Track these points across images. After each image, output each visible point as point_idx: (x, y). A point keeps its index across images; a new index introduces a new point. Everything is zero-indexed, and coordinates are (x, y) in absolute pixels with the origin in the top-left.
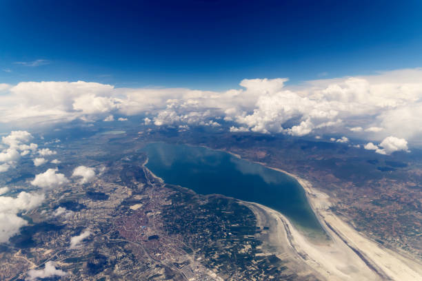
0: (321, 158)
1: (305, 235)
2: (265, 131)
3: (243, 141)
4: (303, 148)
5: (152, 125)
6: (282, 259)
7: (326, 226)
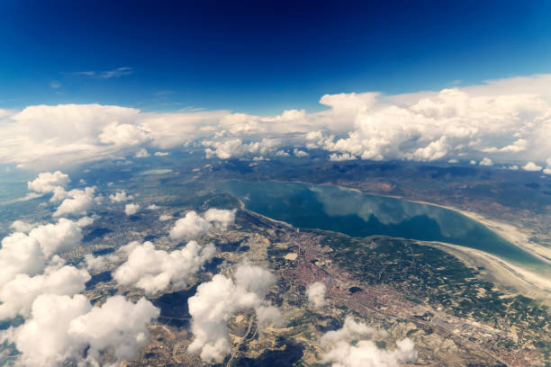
0: (465, 186)
1: (532, 271)
2: (380, 158)
3: (348, 172)
4: (434, 176)
5: (215, 158)
6: (533, 298)
7: (543, 259)
